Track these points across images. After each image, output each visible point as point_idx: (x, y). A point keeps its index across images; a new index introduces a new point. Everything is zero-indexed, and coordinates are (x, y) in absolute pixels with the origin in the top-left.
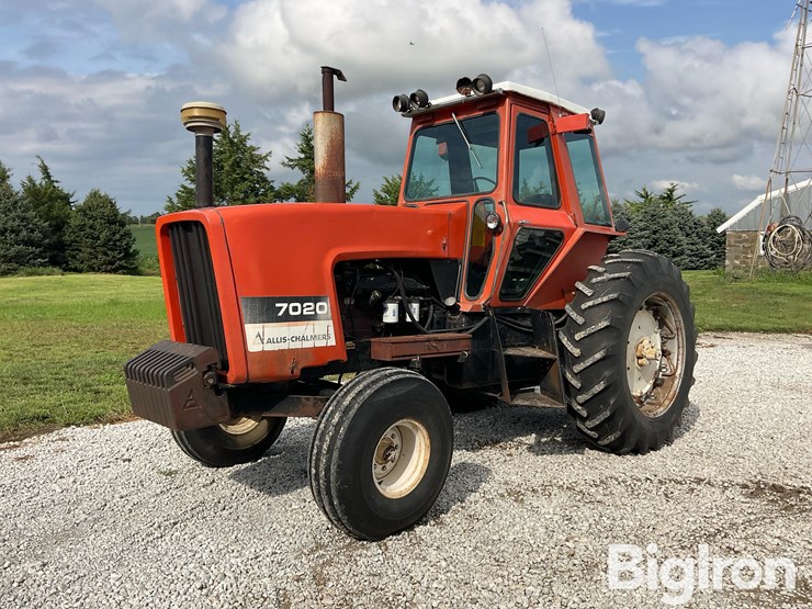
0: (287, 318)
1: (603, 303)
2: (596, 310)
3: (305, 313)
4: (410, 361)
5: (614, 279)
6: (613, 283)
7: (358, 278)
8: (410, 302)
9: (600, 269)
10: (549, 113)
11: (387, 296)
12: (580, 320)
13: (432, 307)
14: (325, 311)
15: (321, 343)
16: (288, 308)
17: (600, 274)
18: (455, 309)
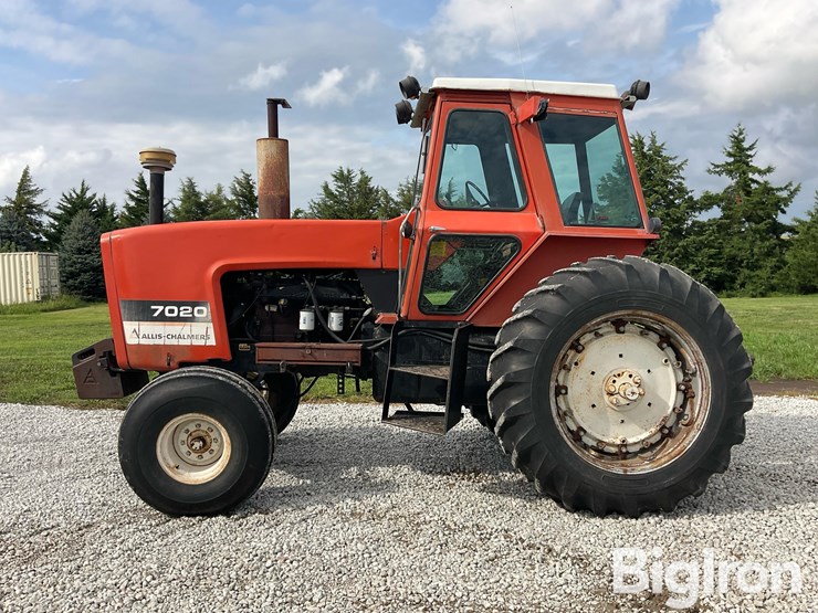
0: (162, 318)
3: (181, 315)
10: (511, 103)
11: (300, 305)
14: (204, 315)
15: (199, 342)
16: (163, 310)
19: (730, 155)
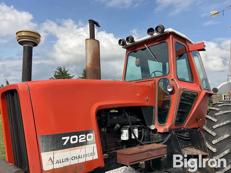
0: (69, 146)
1: (224, 125)
2: (220, 129)
3: (80, 141)
4: (139, 163)
5: (226, 113)
6: (226, 116)
7: (109, 118)
8: (134, 128)
9: (217, 109)
10: (186, 43)
11: (123, 126)
12: (214, 134)
13: (143, 130)
14: (92, 139)
15: (89, 158)
16: (70, 139)
17: (218, 111)
18: (155, 131)
19: (84, 75)
